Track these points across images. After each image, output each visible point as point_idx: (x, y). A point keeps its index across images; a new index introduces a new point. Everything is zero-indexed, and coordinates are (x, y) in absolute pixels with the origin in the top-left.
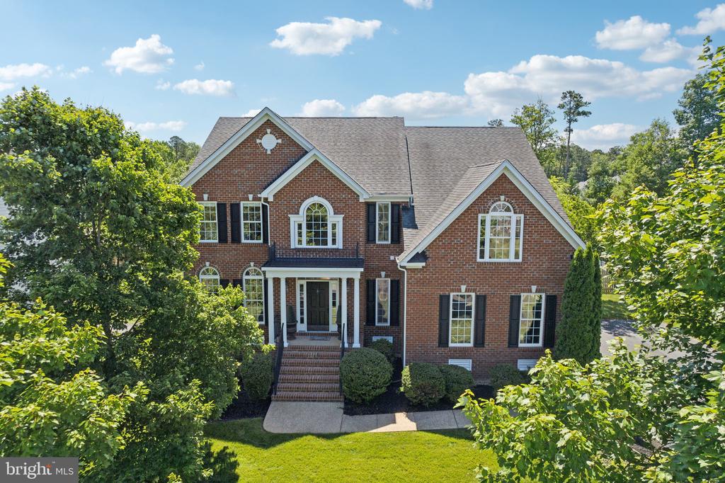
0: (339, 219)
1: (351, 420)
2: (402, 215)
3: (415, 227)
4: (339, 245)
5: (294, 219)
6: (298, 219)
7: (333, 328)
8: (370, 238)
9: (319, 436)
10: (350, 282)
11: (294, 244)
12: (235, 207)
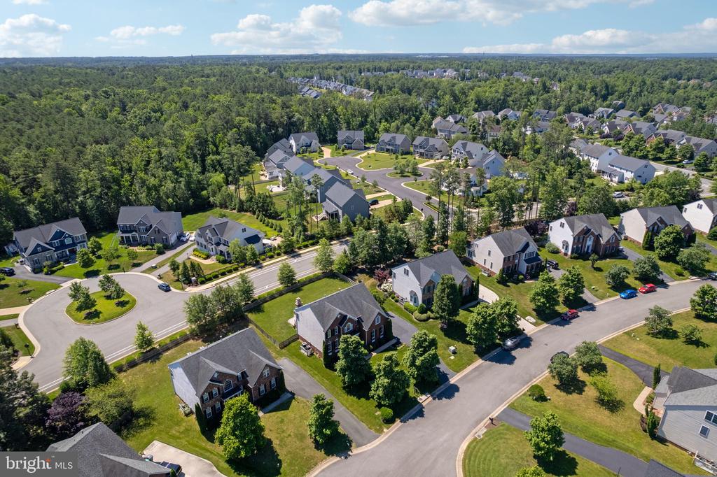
6: (345, 328)
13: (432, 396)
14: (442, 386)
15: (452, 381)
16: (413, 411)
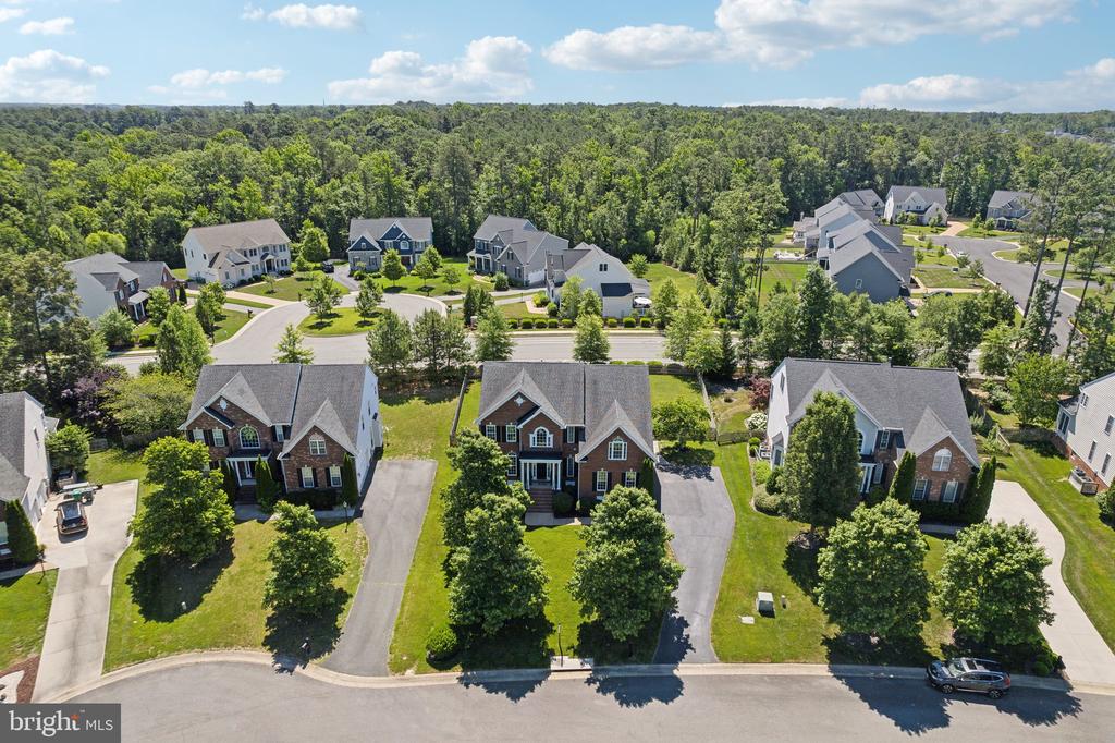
0: (551, 436)
1: (557, 521)
2: (579, 433)
3: (584, 441)
4: (551, 446)
5: (531, 436)
6: (533, 436)
7: (548, 479)
8: (565, 441)
9: (547, 527)
10: (556, 465)
11: (531, 445)
12: (504, 428)
13: (595, 671)
14: (644, 667)
15: (682, 670)
16: (510, 675)
